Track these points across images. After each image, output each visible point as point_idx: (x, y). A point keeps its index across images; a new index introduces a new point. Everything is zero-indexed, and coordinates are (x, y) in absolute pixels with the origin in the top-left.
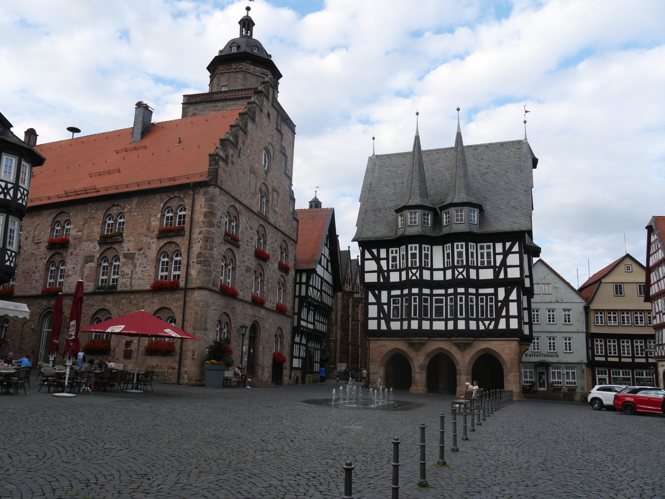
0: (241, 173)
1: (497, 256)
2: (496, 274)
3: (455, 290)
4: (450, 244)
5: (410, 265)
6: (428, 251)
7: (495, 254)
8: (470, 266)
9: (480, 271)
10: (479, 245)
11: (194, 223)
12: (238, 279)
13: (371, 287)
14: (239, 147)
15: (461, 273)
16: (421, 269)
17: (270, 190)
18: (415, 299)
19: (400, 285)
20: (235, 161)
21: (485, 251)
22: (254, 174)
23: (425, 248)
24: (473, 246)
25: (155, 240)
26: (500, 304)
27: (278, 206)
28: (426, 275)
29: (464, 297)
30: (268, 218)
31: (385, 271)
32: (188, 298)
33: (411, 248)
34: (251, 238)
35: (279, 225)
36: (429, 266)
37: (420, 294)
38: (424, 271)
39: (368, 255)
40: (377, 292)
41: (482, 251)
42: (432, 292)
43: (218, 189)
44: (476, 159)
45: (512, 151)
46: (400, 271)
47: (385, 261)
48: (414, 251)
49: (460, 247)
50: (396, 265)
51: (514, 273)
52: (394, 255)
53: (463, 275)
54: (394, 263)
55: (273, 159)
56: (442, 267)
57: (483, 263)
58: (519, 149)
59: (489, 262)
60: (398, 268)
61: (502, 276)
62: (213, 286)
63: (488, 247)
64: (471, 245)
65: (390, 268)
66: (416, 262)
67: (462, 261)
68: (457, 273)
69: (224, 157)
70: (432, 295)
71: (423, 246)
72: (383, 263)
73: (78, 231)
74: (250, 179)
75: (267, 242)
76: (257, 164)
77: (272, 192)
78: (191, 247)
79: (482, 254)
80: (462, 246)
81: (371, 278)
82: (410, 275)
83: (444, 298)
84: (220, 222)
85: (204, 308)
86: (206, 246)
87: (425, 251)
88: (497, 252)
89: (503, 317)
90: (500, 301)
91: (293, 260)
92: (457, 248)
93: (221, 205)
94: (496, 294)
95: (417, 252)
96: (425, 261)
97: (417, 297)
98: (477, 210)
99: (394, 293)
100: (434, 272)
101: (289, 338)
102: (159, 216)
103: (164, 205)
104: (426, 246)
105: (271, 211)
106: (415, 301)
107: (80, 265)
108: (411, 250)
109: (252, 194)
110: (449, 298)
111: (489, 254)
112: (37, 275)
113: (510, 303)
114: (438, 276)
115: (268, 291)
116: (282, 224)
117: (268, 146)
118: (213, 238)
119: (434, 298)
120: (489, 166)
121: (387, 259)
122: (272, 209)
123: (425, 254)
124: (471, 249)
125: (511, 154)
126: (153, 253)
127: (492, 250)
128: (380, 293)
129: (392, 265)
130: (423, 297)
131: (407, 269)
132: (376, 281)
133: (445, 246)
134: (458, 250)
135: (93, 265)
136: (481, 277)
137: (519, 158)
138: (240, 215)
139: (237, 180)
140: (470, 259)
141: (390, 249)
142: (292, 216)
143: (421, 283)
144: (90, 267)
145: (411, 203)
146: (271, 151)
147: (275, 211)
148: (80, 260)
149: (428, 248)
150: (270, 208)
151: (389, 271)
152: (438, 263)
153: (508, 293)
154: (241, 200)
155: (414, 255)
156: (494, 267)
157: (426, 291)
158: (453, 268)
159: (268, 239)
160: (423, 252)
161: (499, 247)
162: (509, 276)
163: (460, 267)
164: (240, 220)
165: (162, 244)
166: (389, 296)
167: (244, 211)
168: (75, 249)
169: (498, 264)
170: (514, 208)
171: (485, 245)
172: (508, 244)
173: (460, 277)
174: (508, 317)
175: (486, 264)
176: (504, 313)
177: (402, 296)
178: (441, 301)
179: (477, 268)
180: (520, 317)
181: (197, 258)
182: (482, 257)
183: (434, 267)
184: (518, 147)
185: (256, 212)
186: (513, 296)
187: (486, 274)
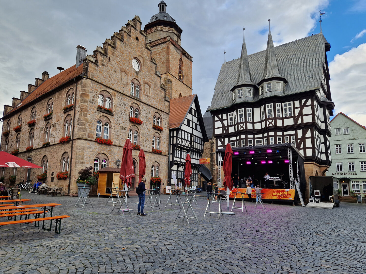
0: (112, 72)
1: (296, 110)
2: (296, 121)
3: (268, 134)
4: (264, 106)
5: (239, 122)
6: (250, 112)
7: (294, 108)
8: (277, 118)
9: (284, 120)
10: (283, 104)
11: (77, 102)
12: (113, 133)
13: (219, 137)
14: (108, 56)
15: (271, 123)
16: (246, 123)
17: (142, 83)
18: (243, 141)
19: (235, 134)
20: (105, 64)
21: (288, 107)
22: (125, 73)
23: (248, 110)
24: (279, 105)
25: (63, 114)
26: (299, 141)
27: (150, 93)
28: (250, 127)
29: (273, 137)
30: (140, 99)
31: (226, 127)
32: (74, 145)
33: (240, 111)
34: (125, 110)
35: (152, 104)
36: (252, 121)
37: (246, 138)
38: (248, 124)
39: (216, 119)
40: (222, 139)
41: (285, 107)
42: (254, 136)
43: (88, 80)
44: (286, 52)
45: (311, 42)
46: (235, 125)
47: (226, 121)
48: (241, 113)
49: (270, 106)
50: (232, 122)
51: (308, 119)
52: (231, 116)
53: (272, 124)
54: (231, 122)
55: (143, 65)
56: (260, 121)
57: (286, 115)
58: (316, 40)
59: (290, 114)
60: (233, 124)
61: (299, 122)
62: (88, 137)
63: (290, 105)
64: (277, 105)
65: (229, 125)
66: (243, 119)
67: (272, 115)
68: (268, 123)
69: (94, 61)
70: (254, 138)
71: (247, 109)
72: (225, 122)
73: (39, 116)
74: (121, 76)
75: (141, 113)
76: (128, 68)
77: (143, 84)
78: (75, 115)
79: (286, 110)
80: (271, 106)
81: (219, 132)
82: (240, 127)
83: (262, 139)
84: (93, 100)
85: (81, 151)
86: (82, 114)
87: (248, 112)
88: (296, 107)
89: (302, 149)
90: (299, 139)
91: (166, 124)
92: (268, 107)
93: (92, 89)
94: (296, 134)
95: (243, 113)
96: (248, 118)
97: (245, 140)
98: (282, 81)
99: (232, 139)
100: (255, 124)
101: (166, 168)
102: (65, 101)
103: (67, 94)
104: (249, 109)
105: (143, 95)
106: (243, 143)
107: (39, 133)
108: (240, 112)
109: (124, 85)
110: (265, 139)
111: (290, 109)
112: (26, 141)
113: (306, 140)
114: (258, 126)
115: (144, 141)
116: (155, 103)
117: (137, 57)
118: (86, 109)
119: (256, 140)
120: (294, 54)
121: (227, 119)
122: (144, 94)
123: (248, 113)
124: (277, 107)
125: (310, 44)
126: (62, 122)
127: (292, 106)
128: (224, 140)
129: (230, 123)
130: (248, 140)
131: (238, 124)
132: (221, 133)
133: (261, 107)
134: (268, 109)
135: (43, 132)
136: (285, 124)
137: (316, 45)
138: (112, 96)
139: (108, 76)
140: (277, 113)
141: (229, 114)
142: (164, 99)
143: (247, 132)
144: (42, 134)
145: (239, 84)
146: (141, 60)
147: (147, 95)
148: (39, 130)
149: (250, 110)
150: (142, 94)
151: (228, 126)
152: (257, 118)
153: (304, 133)
154: (113, 88)
155: (241, 115)
156: (294, 117)
157: (250, 136)
158: (266, 120)
159: (141, 111)
160: (247, 113)
161: (297, 103)
162: (305, 121)
163: (270, 119)
164: (113, 99)
165: (65, 116)
166: (230, 141)
167: (117, 94)
168: (38, 125)
169: (296, 115)
170: (309, 77)
171: (287, 103)
172: (303, 101)
173: (271, 125)
174: (305, 149)
175: (288, 116)
176: (302, 146)
177: (236, 140)
178: (260, 142)
179: (282, 119)
180: (313, 148)
181: (78, 121)
182: (286, 111)
183: (255, 121)
184: (316, 38)
185: (129, 95)
186: (309, 134)
187: (289, 122)
